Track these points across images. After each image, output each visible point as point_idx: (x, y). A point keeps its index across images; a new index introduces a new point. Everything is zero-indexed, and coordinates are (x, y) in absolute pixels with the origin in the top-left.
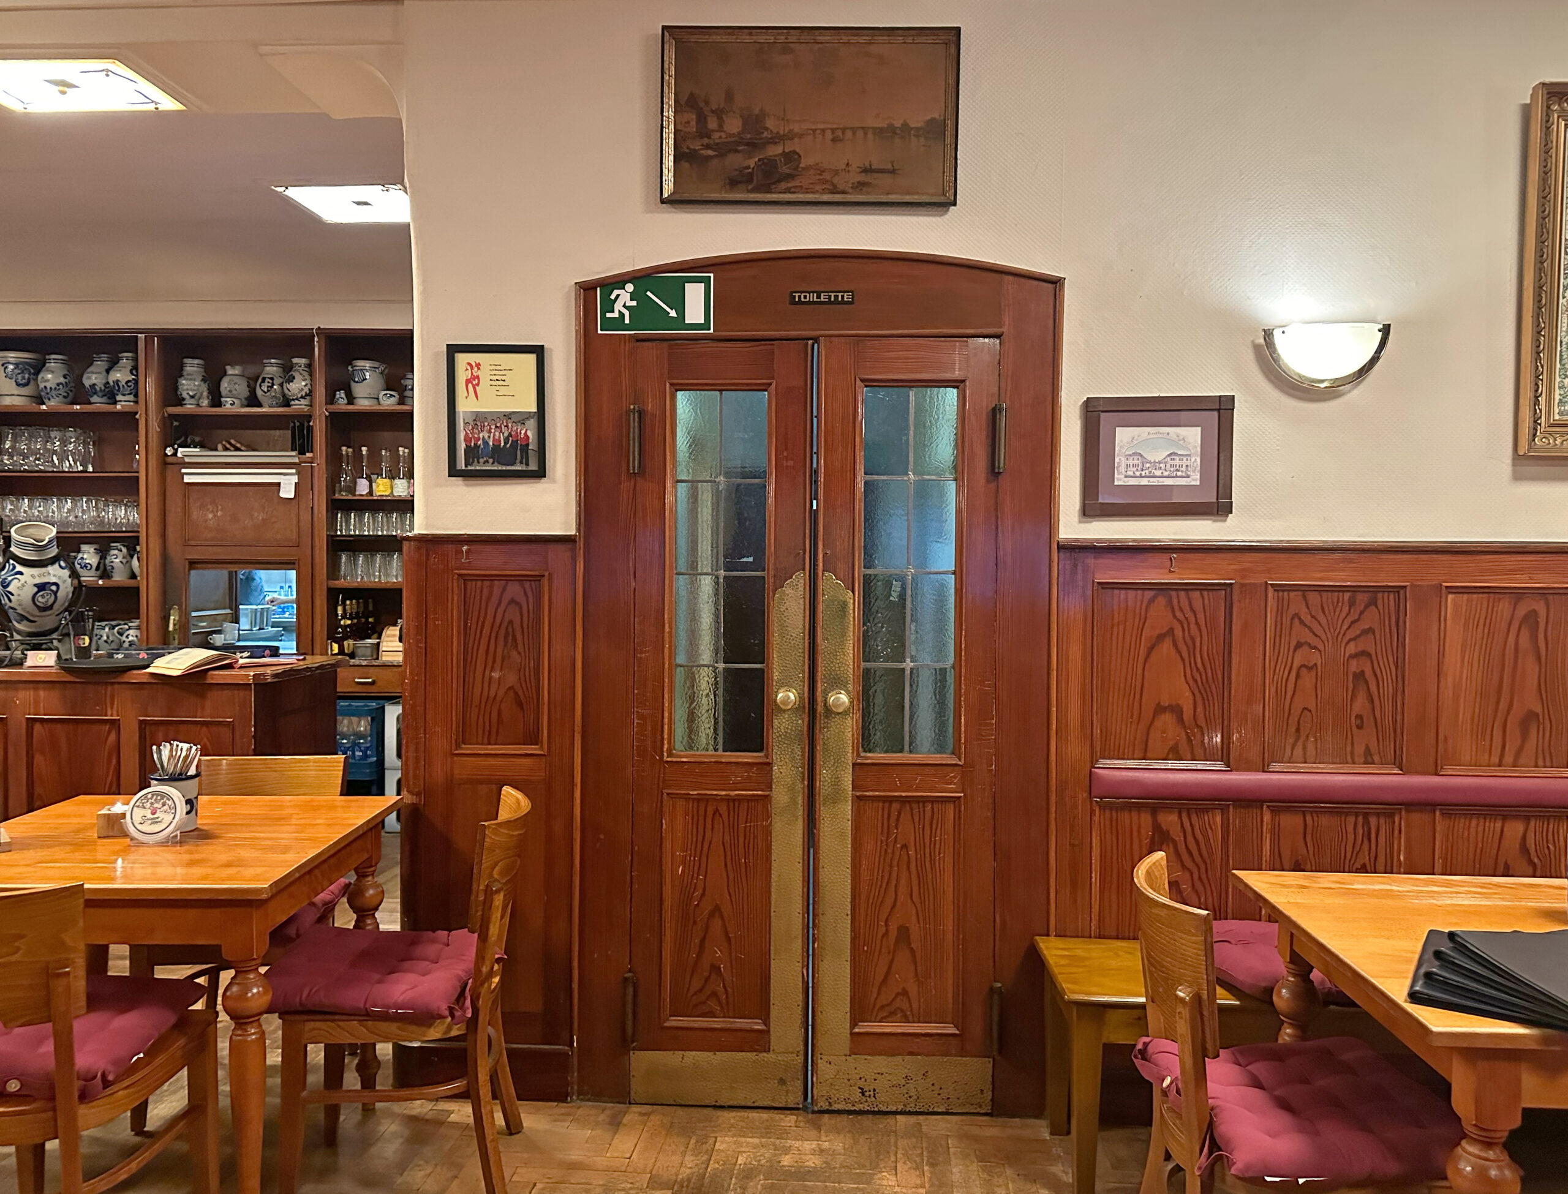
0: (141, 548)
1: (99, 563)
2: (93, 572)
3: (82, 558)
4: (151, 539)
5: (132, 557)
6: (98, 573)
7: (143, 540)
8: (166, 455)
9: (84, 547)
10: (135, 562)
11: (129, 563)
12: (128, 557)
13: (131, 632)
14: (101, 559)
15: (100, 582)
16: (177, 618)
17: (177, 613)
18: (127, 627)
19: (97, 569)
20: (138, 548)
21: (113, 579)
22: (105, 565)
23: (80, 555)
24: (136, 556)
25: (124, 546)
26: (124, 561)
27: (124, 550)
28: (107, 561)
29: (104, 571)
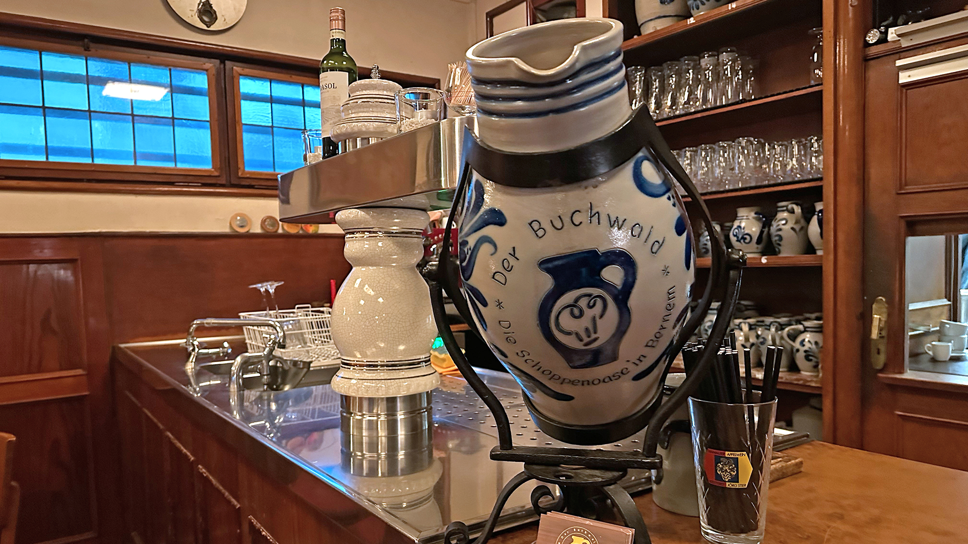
0: (826, 206)
1: (762, 232)
2: (754, 246)
3: (739, 227)
4: (842, 189)
5: (808, 221)
6: (760, 246)
7: (828, 192)
8: (867, 45)
9: (742, 212)
10: (814, 227)
11: (804, 229)
12: (803, 222)
13: (808, 337)
14: (764, 227)
15: (764, 260)
16: (883, 319)
17: (885, 310)
18: (801, 327)
19: (759, 242)
20: (819, 206)
21: (781, 255)
22: (769, 235)
23: (736, 224)
24: (815, 218)
25: (797, 204)
26: (797, 227)
27: (798, 210)
28: (773, 229)
29: (768, 245)
